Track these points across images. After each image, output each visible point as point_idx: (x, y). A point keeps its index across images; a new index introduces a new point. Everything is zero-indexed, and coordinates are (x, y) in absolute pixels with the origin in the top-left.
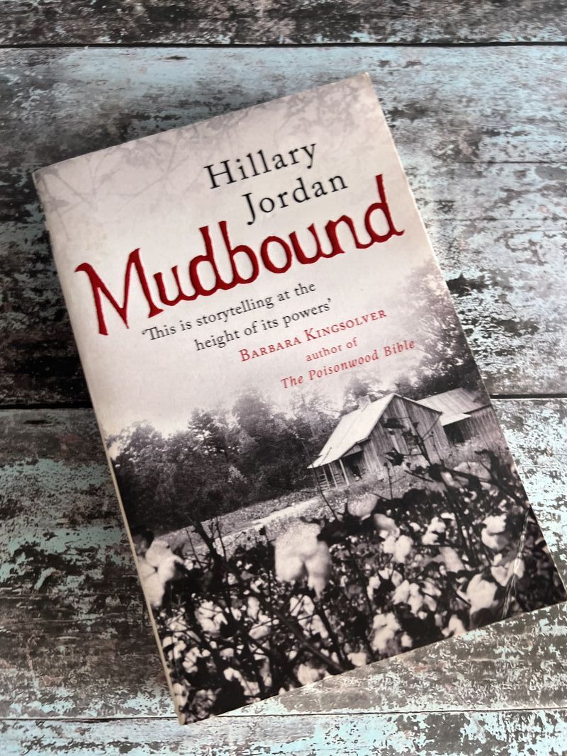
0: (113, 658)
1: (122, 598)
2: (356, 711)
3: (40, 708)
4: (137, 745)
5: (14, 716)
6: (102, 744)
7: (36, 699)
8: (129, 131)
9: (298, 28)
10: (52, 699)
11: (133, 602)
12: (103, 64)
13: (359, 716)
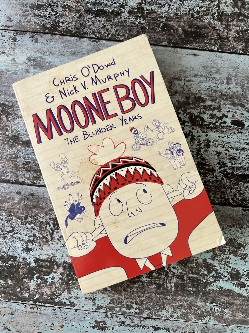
0: (154, 296)
1: (159, 274)
2: (243, 326)
3: (126, 310)
4: (161, 328)
5: (116, 313)
6: (148, 326)
7: (124, 307)
8: (173, 85)
9: (246, 47)
10: (130, 308)
11: (163, 276)
12: (164, 54)
13: (244, 328)
